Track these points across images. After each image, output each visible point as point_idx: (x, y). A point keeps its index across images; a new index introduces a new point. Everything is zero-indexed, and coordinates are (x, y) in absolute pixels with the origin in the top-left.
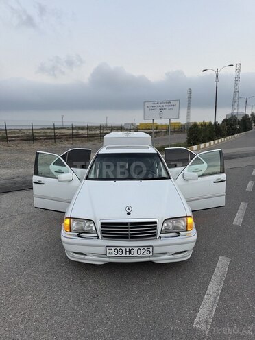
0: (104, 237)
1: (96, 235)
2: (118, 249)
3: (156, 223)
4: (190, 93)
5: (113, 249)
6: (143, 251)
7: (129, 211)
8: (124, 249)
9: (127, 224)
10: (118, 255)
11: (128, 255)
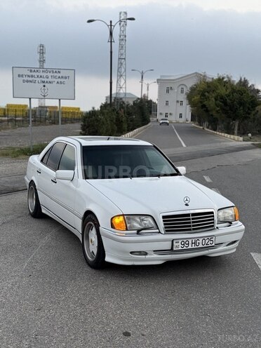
0: (166, 231)
1: (158, 231)
2: (185, 241)
3: (212, 213)
4: (42, 52)
5: (180, 241)
6: (207, 241)
7: (187, 202)
8: (190, 241)
9: (188, 215)
10: (185, 248)
11: (193, 247)
